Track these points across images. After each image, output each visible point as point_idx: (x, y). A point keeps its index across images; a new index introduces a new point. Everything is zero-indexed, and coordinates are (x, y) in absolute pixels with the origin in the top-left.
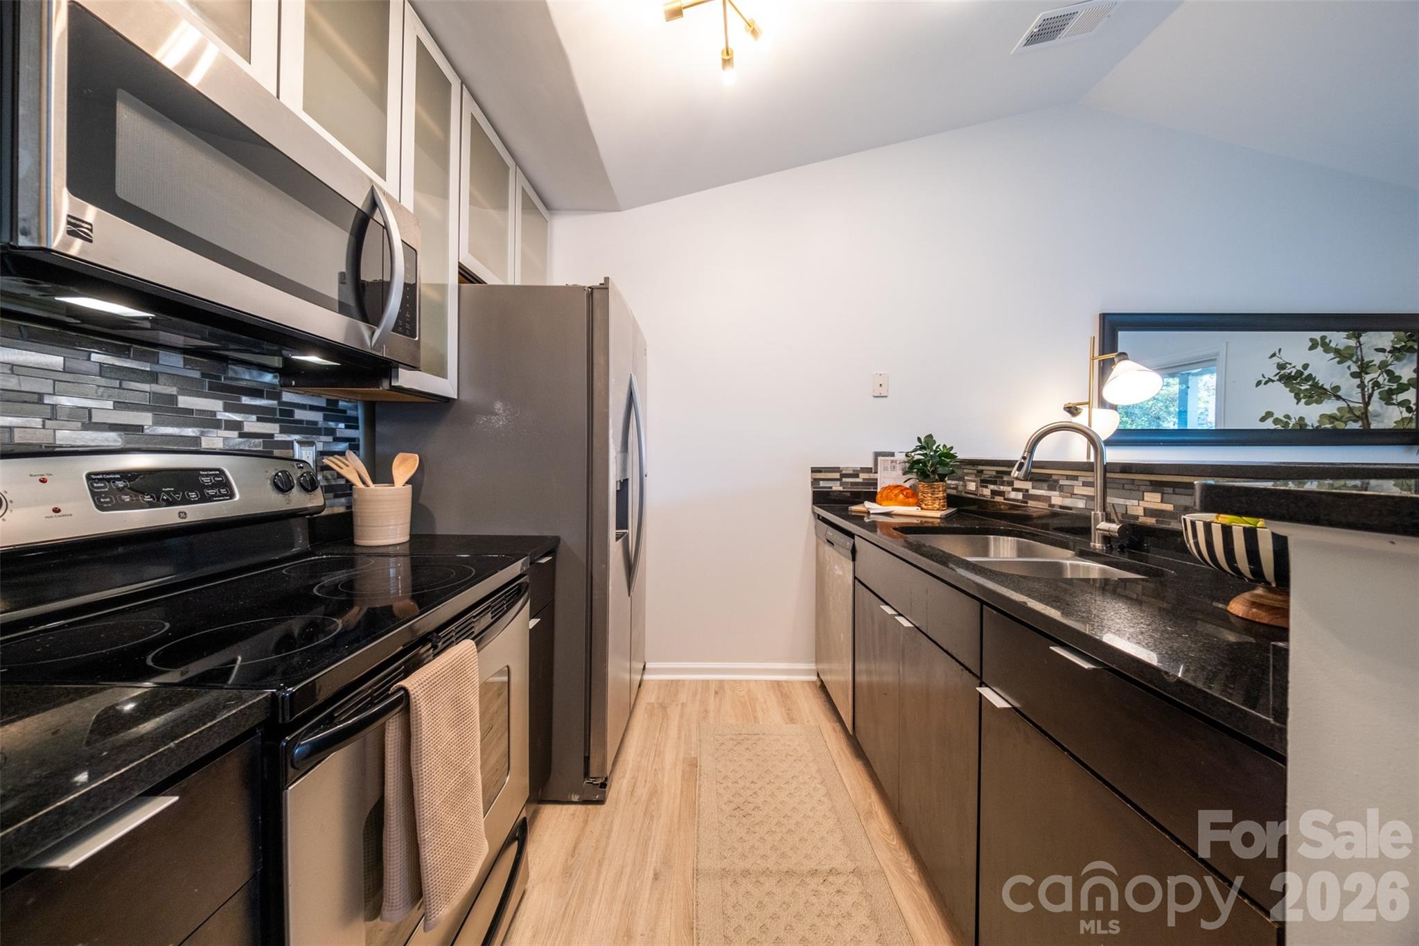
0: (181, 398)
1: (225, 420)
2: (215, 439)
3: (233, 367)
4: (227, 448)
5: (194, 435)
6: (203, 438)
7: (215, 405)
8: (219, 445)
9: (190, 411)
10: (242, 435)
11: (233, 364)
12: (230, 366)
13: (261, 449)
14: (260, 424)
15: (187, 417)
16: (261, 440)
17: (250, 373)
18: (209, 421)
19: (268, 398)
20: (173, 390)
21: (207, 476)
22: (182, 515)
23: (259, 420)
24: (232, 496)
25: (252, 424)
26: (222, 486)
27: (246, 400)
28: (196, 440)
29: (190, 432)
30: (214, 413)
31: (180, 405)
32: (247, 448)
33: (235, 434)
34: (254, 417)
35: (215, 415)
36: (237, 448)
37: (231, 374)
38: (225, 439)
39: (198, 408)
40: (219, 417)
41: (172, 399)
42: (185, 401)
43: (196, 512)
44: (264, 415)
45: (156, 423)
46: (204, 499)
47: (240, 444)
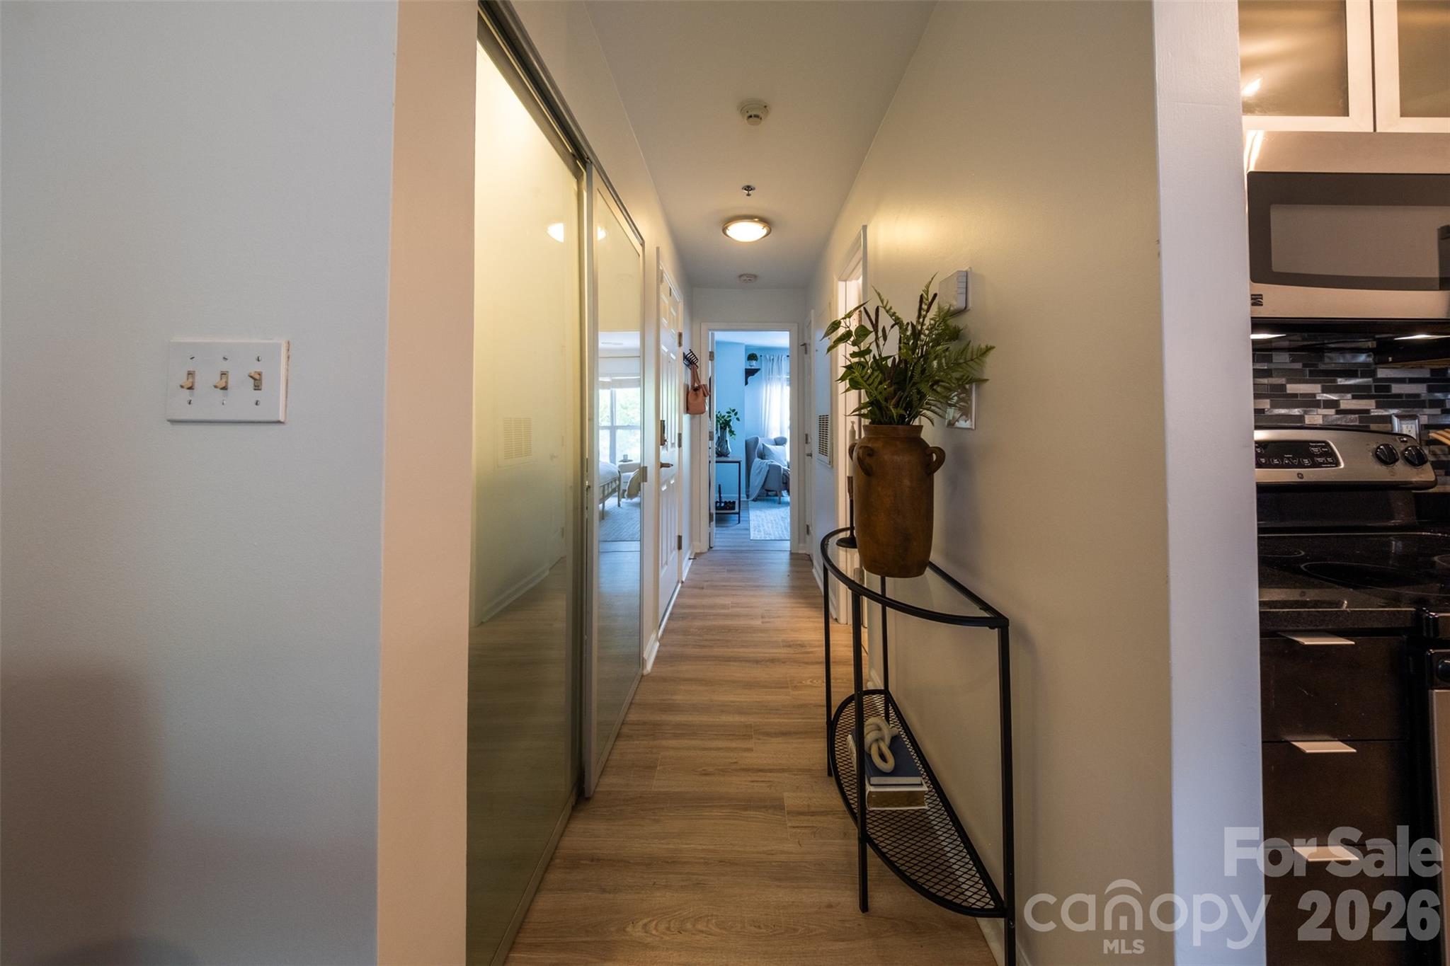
0: (1288, 386)
1: (1324, 400)
2: (1316, 417)
3: (1329, 354)
4: (1326, 423)
5: (1298, 413)
6: (1306, 416)
7: (1314, 388)
8: (1319, 420)
9: (1295, 395)
10: (1338, 412)
11: (1328, 352)
12: (1326, 354)
13: (1357, 423)
14: (1354, 401)
15: (1293, 400)
16: (1357, 416)
17: (1344, 357)
18: (1310, 402)
19: (1362, 377)
20: (1282, 381)
21: (1315, 447)
22: (1300, 476)
23: (1354, 397)
24: (1337, 464)
25: (1347, 402)
26: (1328, 456)
27: (1341, 381)
28: (1301, 418)
29: (1296, 412)
30: (1314, 395)
31: (1288, 392)
32: (1343, 423)
33: (1332, 412)
34: (1349, 396)
35: (1315, 397)
36: (1335, 423)
37: (1327, 360)
38: (1324, 416)
39: (1301, 392)
40: (1318, 398)
41: (1283, 387)
42: (1292, 388)
43: (1311, 475)
44: (1358, 392)
45: (1273, 406)
46: (1315, 465)
47: (1338, 419)
